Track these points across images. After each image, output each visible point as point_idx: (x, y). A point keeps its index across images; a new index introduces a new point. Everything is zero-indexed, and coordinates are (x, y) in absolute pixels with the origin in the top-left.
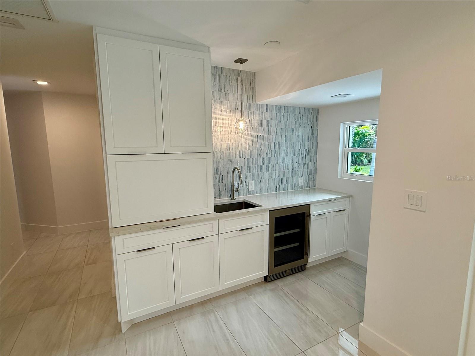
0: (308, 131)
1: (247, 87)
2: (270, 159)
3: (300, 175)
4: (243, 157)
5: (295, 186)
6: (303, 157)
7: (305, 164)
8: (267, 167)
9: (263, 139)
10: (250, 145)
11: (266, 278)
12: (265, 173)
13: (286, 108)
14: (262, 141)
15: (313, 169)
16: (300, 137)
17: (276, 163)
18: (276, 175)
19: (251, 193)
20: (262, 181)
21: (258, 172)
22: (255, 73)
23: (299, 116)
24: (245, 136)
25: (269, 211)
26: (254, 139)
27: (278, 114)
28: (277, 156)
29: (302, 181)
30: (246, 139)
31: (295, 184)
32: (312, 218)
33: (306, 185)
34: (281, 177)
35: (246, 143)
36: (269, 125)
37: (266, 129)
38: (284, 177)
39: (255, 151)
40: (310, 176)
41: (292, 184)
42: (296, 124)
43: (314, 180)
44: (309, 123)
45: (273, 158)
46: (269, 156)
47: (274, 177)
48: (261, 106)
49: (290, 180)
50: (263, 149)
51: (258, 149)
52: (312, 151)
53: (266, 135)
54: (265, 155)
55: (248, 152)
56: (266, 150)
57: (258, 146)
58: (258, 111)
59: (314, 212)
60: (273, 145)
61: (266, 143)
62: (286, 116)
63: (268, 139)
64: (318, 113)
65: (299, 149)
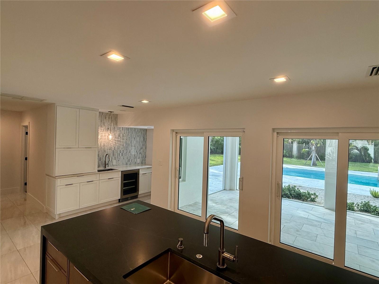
0: (142, 139)
1: (114, 120)
2: (123, 151)
3: (138, 158)
4: (110, 150)
5: (135, 163)
6: (139, 150)
7: (140, 153)
8: (122, 154)
9: (120, 142)
10: (114, 145)
11: (119, 200)
12: (121, 157)
13: (131, 129)
14: (120, 143)
15: (144, 156)
16: (138, 141)
17: (126, 152)
18: (126, 157)
19: (114, 165)
20: (120, 160)
21: (117, 156)
22: (117, 114)
23: (138, 133)
24: (112, 141)
25: (121, 171)
26: (116, 142)
27: (128, 131)
28: (127, 149)
29: (139, 161)
30: (112, 142)
31: (135, 162)
32: (140, 175)
33: (141, 163)
34: (129, 159)
35: (112, 143)
36: (123, 136)
37: (122, 138)
38: (130, 158)
39: (116, 147)
40: (143, 159)
41: (134, 162)
42: (136, 136)
43: (145, 160)
44: (142, 135)
45: (125, 150)
46: (123, 149)
47: (125, 159)
48: (120, 128)
49: (133, 160)
50: (120, 146)
51: (118, 146)
52: (144, 147)
53: (122, 140)
54: (121, 149)
55: (113, 147)
56: (122, 147)
57: (118, 145)
58: (118, 130)
59: (141, 172)
60: (125, 145)
61: (122, 144)
62: (131, 132)
63: (123, 142)
64: (147, 131)
65: (138, 146)
